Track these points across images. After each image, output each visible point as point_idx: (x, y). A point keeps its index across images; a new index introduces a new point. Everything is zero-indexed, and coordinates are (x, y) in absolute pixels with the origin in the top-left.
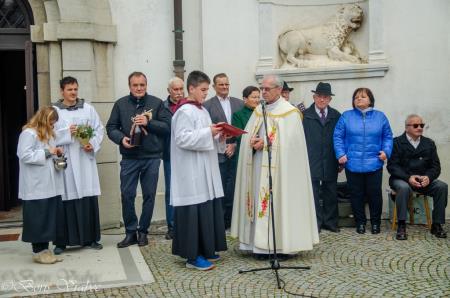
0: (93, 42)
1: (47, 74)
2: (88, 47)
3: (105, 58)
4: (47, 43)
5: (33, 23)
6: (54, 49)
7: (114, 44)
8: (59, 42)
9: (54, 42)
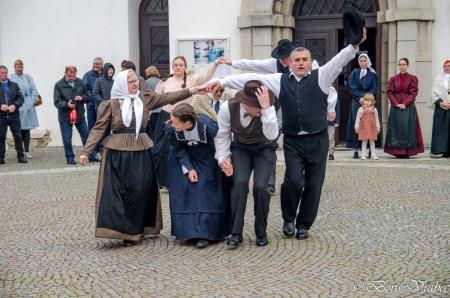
0: (418, 21)
1: (387, 43)
2: (415, 24)
3: (426, 31)
4: (388, 23)
5: (378, 10)
6: (392, 27)
7: (433, 21)
8: (396, 22)
9: (392, 22)
